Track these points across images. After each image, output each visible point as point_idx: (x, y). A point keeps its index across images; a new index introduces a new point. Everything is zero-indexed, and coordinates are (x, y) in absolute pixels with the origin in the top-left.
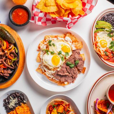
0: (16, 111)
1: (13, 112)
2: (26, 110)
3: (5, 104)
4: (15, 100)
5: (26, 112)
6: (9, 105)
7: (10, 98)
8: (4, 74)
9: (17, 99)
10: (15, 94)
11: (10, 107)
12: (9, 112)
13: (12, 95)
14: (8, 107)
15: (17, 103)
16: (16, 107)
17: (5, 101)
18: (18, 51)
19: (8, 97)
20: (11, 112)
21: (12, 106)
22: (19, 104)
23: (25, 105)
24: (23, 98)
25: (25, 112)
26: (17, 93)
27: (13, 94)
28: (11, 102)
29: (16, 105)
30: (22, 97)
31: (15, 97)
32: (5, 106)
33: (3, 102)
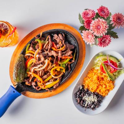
0: (96, 90)
1: (99, 92)
2: (88, 80)
3: (97, 106)
4: (86, 99)
5: (90, 79)
6: (95, 101)
7: (88, 105)
8: (61, 40)
9: (84, 98)
10: (80, 103)
11: (96, 98)
12: (102, 96)
13: (83, 105)
14: (98, 101)
15: (88, 94)
16: (92, 93)
17: (94, 109)
18: (28, 44)
19: (88, 108)
20: (100, 94)
21: (93, 98)
22: (87, 91)
23: (84, 85)
24: (78, 91)
25: (91, 81)
26: (77, 101)
27: (81, 105)
28: (91, 101)
29: (90, 94)
30: (78, 93)
31: (84, 101)
32: (99, 105)
33: (96, 109)
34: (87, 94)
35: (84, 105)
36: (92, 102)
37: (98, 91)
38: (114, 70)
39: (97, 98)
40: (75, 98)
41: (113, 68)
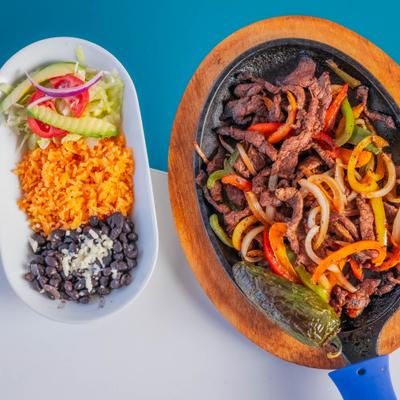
4: (75, 266)
9: (65, 269)
11: (105, 237)
13: (82, 294)
15: (67, 246)
16: (79, 230)
21: (95, 243)
34: (65, 251)
35: (85, 289)
36: (101, 262)
37: (94, 210)
38: (78, 101)
39: (109, 235)
40: (38, 291)
41: (73, 97)
